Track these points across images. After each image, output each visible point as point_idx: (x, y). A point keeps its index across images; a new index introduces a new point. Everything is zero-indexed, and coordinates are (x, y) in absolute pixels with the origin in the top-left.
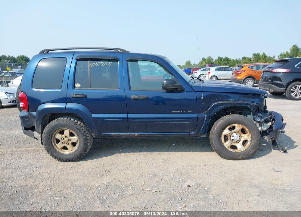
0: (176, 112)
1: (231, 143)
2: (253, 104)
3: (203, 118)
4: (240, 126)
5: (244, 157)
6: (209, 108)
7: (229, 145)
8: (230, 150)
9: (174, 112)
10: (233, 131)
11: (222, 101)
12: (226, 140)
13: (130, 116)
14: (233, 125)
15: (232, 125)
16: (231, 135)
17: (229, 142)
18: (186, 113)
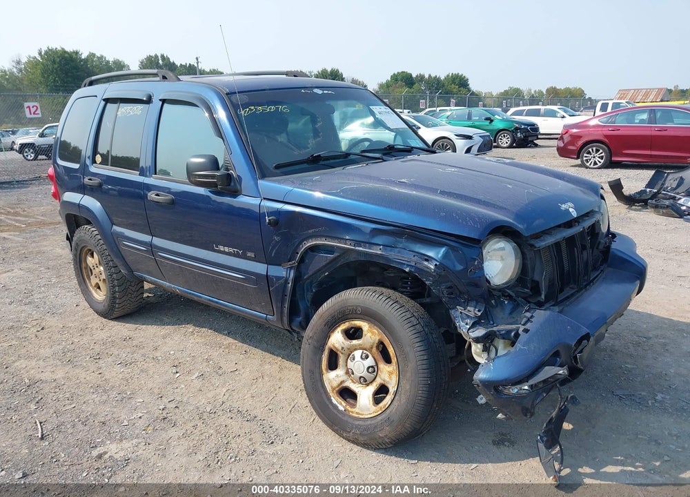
0: (227, 249)
1: (345, 377)
2: (426, 263)
3: (282, 281)
4: (373, 333)
5: (361, 439)
6: (298, 253)
7: (335, 384)
8: (336, 400)
9: (222, 248)
10: (355, 342)
11: (324, 239)
12: (333, 365)
13: (158, 241)
14: (358, 323)
15: (353, 322)
16: (349, 353)
17: (337, 376)
18: (244, 257)
